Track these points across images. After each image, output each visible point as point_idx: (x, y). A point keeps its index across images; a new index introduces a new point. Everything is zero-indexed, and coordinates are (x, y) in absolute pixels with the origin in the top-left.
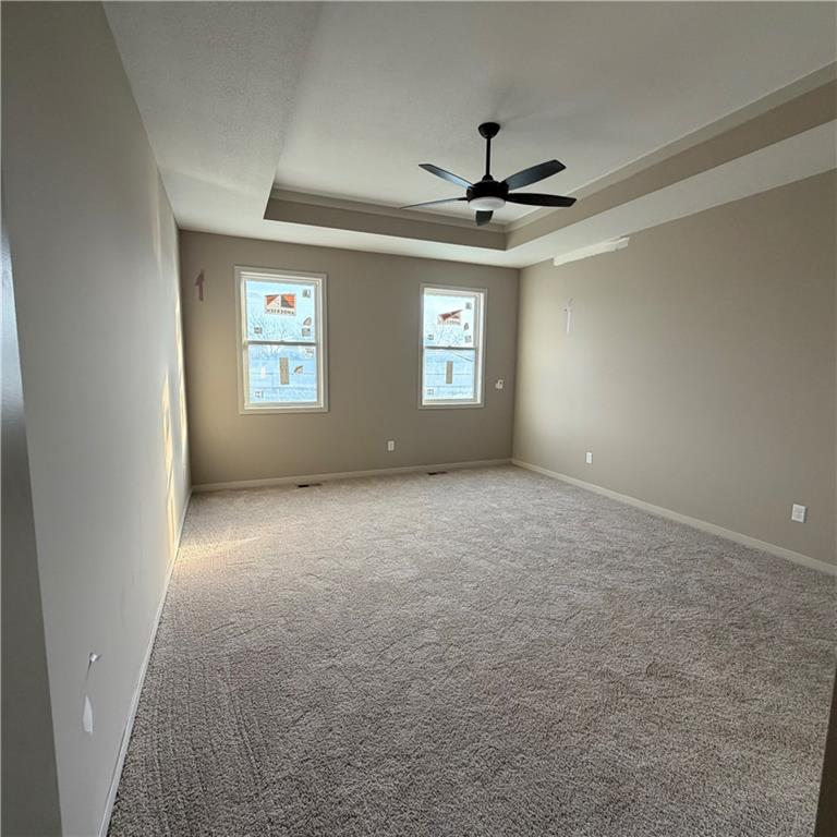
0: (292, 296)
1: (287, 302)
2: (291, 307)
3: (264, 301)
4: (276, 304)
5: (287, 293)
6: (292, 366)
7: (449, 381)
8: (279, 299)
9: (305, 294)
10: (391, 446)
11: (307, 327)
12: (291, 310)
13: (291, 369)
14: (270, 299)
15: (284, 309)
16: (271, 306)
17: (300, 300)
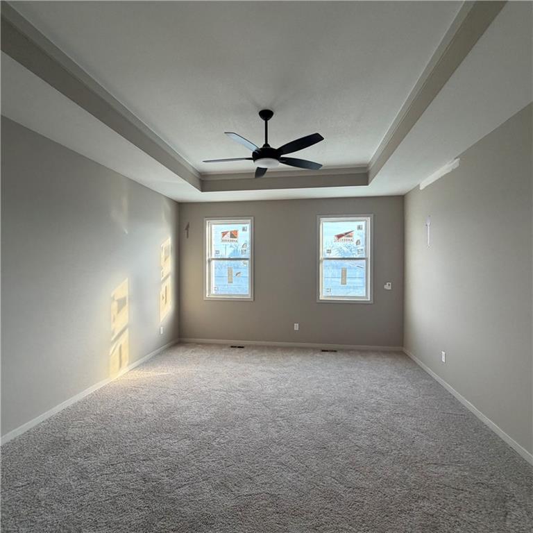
0: (236, 231)
1: (234, 235)
2: (235, 237)
3: (221, 235)
4: (227, 237)
5: (233, 230)
6: (234, 272)
7: (344, 283)
8: (229, 233)
9: (244, 229)
10: (296, 327)
11: (244, 249)
12: (234, 239)
13: (234, 275)
14: (224, 234)
15: (232, 239)
16: (224, 238)
17: (240, 233)
